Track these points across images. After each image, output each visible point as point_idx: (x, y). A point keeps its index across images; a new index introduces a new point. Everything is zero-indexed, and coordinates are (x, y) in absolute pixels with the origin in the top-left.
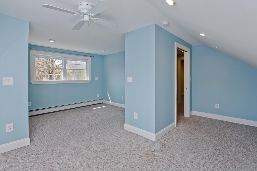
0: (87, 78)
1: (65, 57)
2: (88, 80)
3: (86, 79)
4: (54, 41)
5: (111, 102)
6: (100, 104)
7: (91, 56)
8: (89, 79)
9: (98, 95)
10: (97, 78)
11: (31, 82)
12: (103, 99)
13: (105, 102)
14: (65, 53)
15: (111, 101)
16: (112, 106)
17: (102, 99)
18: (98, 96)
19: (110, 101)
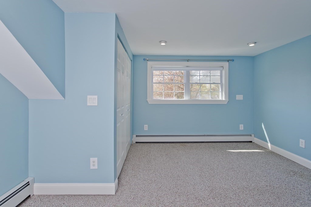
0: (221, 97)
1: (187, 66)
2: (224, 99)
3: (220, 99)
4: (166, 42)
5: (269, 144)
6: (246, 143)
7: (229, 60)
8: (225, 97)
9: (241, 127)
10: (240, 97)
11: (148, 101)
12: (253, 135)
13: (256, 140)
14: (188, 61)
15: (271, 143)
16: (272, 153)
17: (251, 135)
18: (243, 129)
19: (267, 142)
